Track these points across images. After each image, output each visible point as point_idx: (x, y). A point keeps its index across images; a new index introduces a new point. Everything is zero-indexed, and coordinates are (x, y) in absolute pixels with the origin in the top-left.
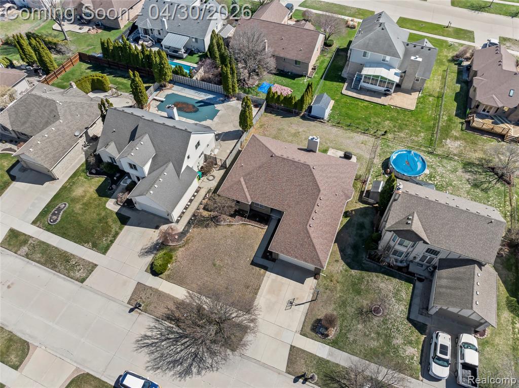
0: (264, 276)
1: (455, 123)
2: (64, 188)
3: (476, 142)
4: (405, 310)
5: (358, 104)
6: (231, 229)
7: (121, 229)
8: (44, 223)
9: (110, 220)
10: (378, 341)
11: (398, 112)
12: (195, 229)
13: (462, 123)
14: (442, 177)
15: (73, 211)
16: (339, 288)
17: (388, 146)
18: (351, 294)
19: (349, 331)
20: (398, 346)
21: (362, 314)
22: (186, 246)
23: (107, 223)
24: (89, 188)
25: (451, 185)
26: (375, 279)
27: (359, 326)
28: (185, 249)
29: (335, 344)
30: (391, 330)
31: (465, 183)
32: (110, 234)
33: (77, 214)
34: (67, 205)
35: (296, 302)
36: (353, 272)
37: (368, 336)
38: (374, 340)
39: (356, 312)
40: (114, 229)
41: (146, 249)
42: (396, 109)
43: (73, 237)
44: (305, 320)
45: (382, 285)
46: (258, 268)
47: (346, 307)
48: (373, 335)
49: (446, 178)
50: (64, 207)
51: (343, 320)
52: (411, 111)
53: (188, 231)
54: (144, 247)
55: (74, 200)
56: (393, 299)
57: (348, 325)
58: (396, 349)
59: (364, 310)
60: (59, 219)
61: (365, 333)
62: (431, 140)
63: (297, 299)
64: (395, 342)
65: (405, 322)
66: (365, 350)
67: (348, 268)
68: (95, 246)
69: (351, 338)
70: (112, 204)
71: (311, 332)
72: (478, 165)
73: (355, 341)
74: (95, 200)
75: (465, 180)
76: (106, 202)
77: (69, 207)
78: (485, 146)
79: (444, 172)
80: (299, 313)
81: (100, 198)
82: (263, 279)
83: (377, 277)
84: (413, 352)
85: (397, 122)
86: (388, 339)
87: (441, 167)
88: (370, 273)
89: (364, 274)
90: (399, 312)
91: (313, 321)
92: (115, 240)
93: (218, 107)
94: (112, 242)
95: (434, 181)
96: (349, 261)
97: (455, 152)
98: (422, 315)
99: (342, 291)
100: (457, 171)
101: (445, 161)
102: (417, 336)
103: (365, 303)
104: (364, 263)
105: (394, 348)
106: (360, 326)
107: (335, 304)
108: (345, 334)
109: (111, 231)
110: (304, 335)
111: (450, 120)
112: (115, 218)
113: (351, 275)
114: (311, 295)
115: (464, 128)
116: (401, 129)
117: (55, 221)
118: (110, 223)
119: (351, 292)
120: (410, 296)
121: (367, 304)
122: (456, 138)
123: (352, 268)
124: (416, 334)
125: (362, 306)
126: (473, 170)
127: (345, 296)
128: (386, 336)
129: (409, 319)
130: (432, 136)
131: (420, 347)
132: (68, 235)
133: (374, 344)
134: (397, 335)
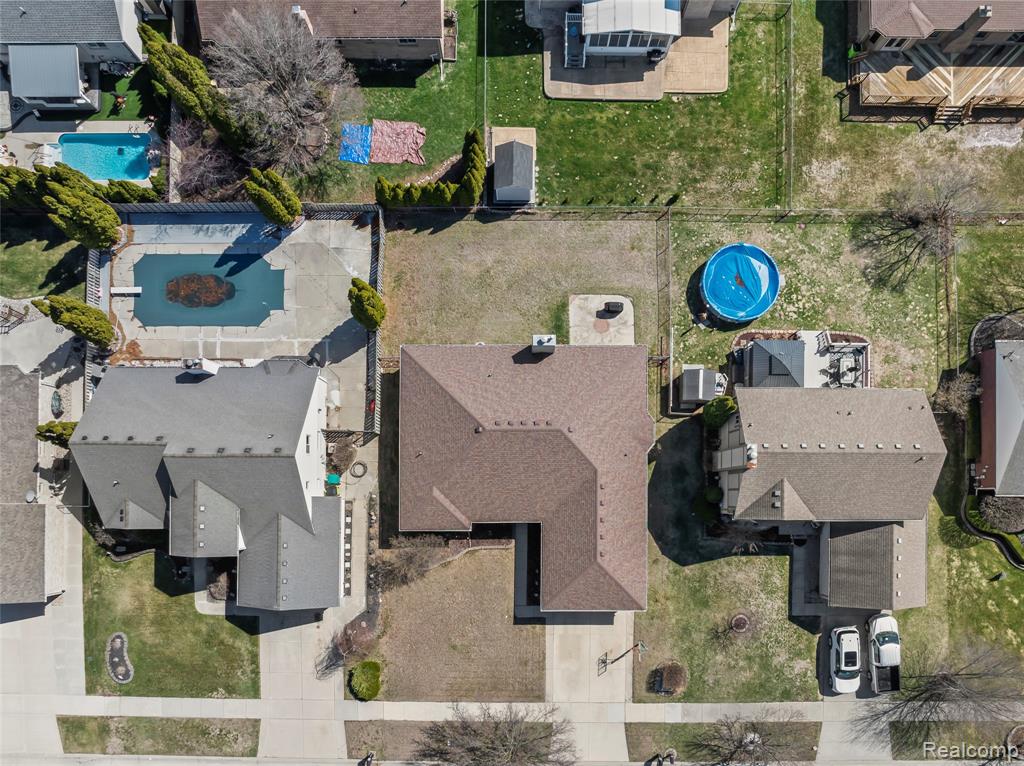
0: (544, 636)
1: (823, 99)
2: (89, 606)
3: (874, 150)
4: (783, 605)
5: (593, 120)
6: (451, 571)
7: (255, 644)
8: (109, 686)
9: (224, 636)
10: (750, 668)
11: (692, 112)
12: (388, 594)
13: (840, 96)
14: (813, 283)
15: (144, 644)
16: (671, 608)
17: (689, 233)
18: (694, 610)
19: (704, 670)
20: (782, 666)
21: (718, 637)
22: (389, 632)
23: (222, 643)
24: (138, 587)
25: (832, 299)
26: (726, 569)
27: (717, 658)
28: (390, 638)
29: (688, 697)
30: (767, 645)
31: (860, 283)
32: (243, 661)
33: (156, 646)
34: (124, 636)
35: (611, 657)
36: (688, 570)
37: (734, 667)
38: (745, 671)
39: (709, 637)
40: (243, 649)
41: (322, 662)
42: (687, 103)
43: (181, 689)
44: (634, 680)
45: (740, 577)
46: (529, 627)
47: (690, 635)
48: (741, 663)
49: (820, 284)
50: (122, 643)
51: (692, 658)
52: (720, 97)
53: (377, 604)
54: (317, 662)
55: (128, 622)
56: (762, 595)
57: (700, 662)
58: (780, 672)
59: (720, 630)
60: (131, 667)
61: (729, 664)
62: (778, 177)
63: (611, 651)
64: (776, 661)
65: (786, 626)
66: (735, 689)
67: (678, 567)
68: (231, 691)
69: (710, 679)
70: (205, 602)
71: (647, 694)
72: (884, 216)
73: (717, 682)
74: (168, 607)
75: (858, 273)
76: (192, 604)
77: (130, 638)
78: (895, 153)
79: (815, 266)
80: (622, 673)
81: (174, 598)
82: (545, 641)
83: (729, 564)
84: (805, 666)
85: (695, 149)
86: (765, 661)
87: (807, 255)
88: (715, 562)
89: (706, 566)
90: (774, 613)
91: (646, 677)
92: (258, 667)
93: (275, 259)
94: (256, 672)
95: (798, 300)
96: (676, 552)
97: (833, 195)
98: (810, 603)
99: (677, 611)
100: (840, 254)
101: (813, 229)
102: (807, 640)
103: (718, 616)
104: (702, 547)
105: (777, 670)
106: (719, 658)
107: (672, 636)
108: (701, 677)
109: (240, 655)
110: (639, 702)
111: (813, 94)
112: (231, 629)
113: (685, 578)
114: (632, 638)
115: (846, 112)
116: (708, 167)
117: (126, 675)
118: (229, 641)
119: (692, 606)
120: (787, 579)
121: (723, 619)
122: (833, 152)
123: (684, 563)
124: (805, 637)
125: (716, 625)
126: (872, 237)
127: (685, 618)
128: (761, 657)
129: (792, 618)
130: (779, 162)
131: (814, 654)
132: (170, 690)
133: (745, 676)
134: (778, 650)
